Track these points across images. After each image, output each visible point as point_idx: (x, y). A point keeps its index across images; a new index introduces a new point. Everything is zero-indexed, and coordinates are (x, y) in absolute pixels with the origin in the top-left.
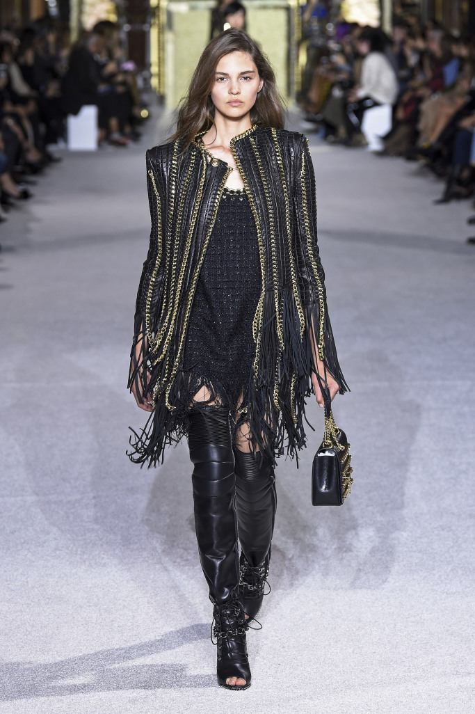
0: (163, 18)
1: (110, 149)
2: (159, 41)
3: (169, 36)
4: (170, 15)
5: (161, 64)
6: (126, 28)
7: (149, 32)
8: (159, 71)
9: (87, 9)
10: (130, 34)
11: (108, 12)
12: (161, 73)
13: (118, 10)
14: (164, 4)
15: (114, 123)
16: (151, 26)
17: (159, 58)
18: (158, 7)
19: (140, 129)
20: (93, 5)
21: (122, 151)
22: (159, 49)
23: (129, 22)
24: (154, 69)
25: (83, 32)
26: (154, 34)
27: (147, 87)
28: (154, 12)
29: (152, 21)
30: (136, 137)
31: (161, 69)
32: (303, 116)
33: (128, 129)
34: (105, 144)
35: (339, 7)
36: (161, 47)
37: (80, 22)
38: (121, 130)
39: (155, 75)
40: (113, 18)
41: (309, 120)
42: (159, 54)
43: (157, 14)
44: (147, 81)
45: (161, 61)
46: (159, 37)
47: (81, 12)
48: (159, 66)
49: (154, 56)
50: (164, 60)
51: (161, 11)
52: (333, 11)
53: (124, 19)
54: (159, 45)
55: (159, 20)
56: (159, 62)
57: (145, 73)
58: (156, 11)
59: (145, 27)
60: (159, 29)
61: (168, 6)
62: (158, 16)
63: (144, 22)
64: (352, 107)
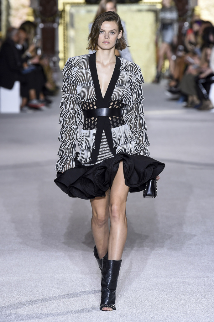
0: (67, 19)
1: (30, 112)
2: (64, 35)
3: (71, 33)
4: (72, 16)
5: (66, 53)
6: (41, 26)
7: (58, 28)
8: (65, 56)
9: (13, 12)
10: (43, 30)
11: (28, 15)
12: (66, 58)
13: (35, 13)
14: (68, 8)
15: (32, 92)
16: (59, 24)
17: (64, 47)
18: (63, 11)
19: (51, 98)
20: (17, 9)
21: (38, 113)
22: (64, 41)
23: (43, 22)
24: (61, 55)
25: (10, 29)
26: (61, 30)
27: (56, 69)
28: (61, 14)
29: (60, 21)
30: (48, 103)
31: (66, 55)
32: (168, 88)
33: (42, 97)
34: (26, 109)
35: (193, 10)
36: (66, 40)
37: (8, 22)
38: (38, 98)
39: (62, 59)
40: (31, 19)
41: (171, 91)
42: (64, 44)
43: (63, 16)
44: (56, 63)
45: (66, 49)
46: (64, 33)
47: (8, 15)
48: (65, 53)
49: (61, 46)
50: (67, 49)
51: (66, 14)
52: (189, 13)
53: (39, 20)
54: (64, 38)
55: (64, 20)
56: (64, 50)
57: (55, 59)
58: (63, 14)
59: (55, 25)
60: (64, 27)
61: (70, 9)
62: (64, 17)
63: (54, 21)
64: (202, 81)
